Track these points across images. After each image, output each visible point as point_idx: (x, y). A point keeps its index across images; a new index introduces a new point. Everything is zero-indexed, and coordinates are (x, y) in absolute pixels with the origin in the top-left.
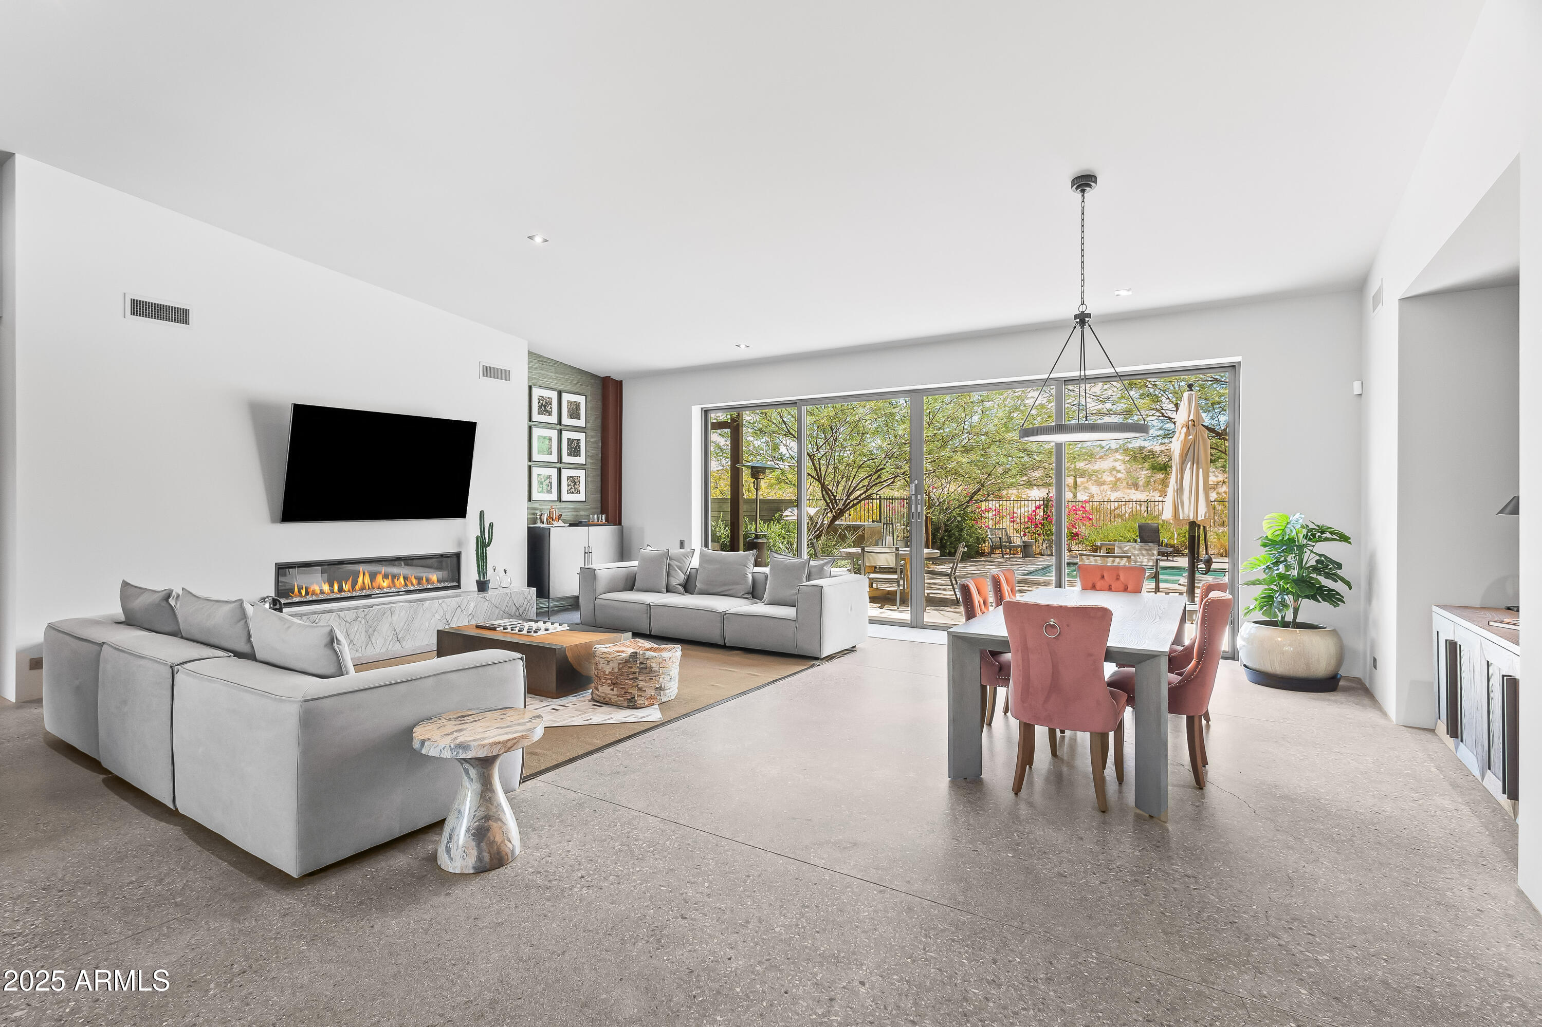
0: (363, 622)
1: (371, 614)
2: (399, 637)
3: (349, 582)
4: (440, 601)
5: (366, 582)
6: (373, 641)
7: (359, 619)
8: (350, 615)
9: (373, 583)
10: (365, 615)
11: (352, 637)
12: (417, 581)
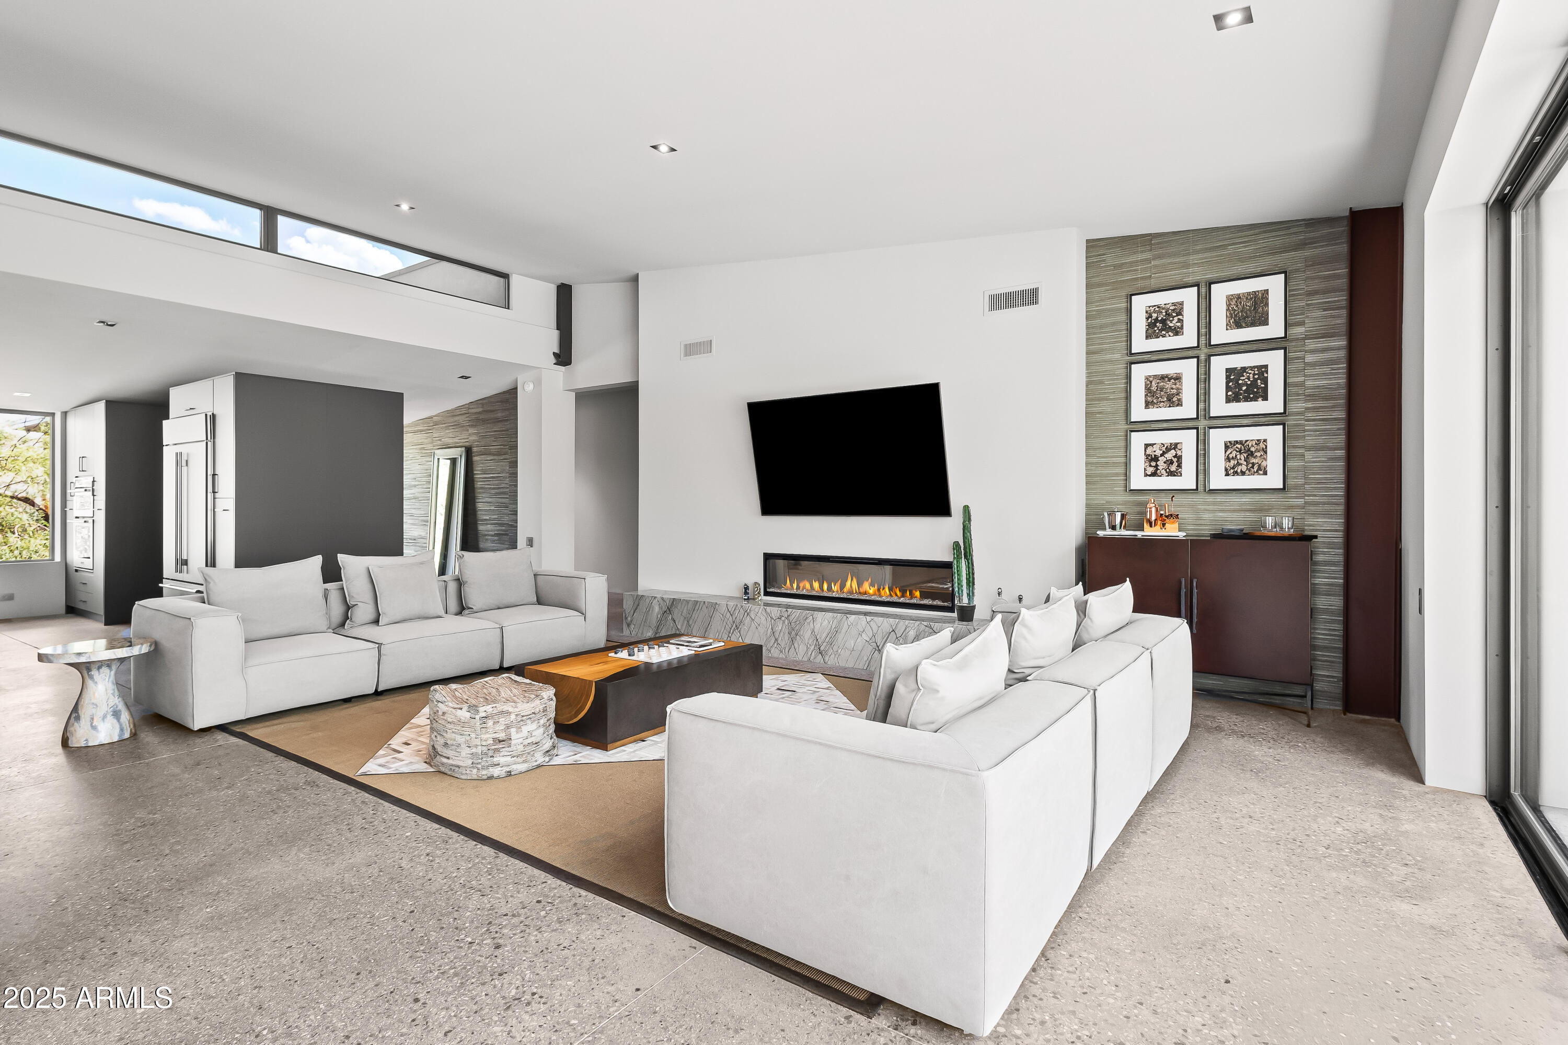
0: (786, 622)
1: (793, 616)
2: (822, 648)
3: (838, 584)
4: (869, 618)
5: (854, 587)
6: (796, 645)
7: (783, 618)
8: (775, 611)
9: (860, 589)
10: (788, 616)
11: (777, 635)
12: (901, 594)
